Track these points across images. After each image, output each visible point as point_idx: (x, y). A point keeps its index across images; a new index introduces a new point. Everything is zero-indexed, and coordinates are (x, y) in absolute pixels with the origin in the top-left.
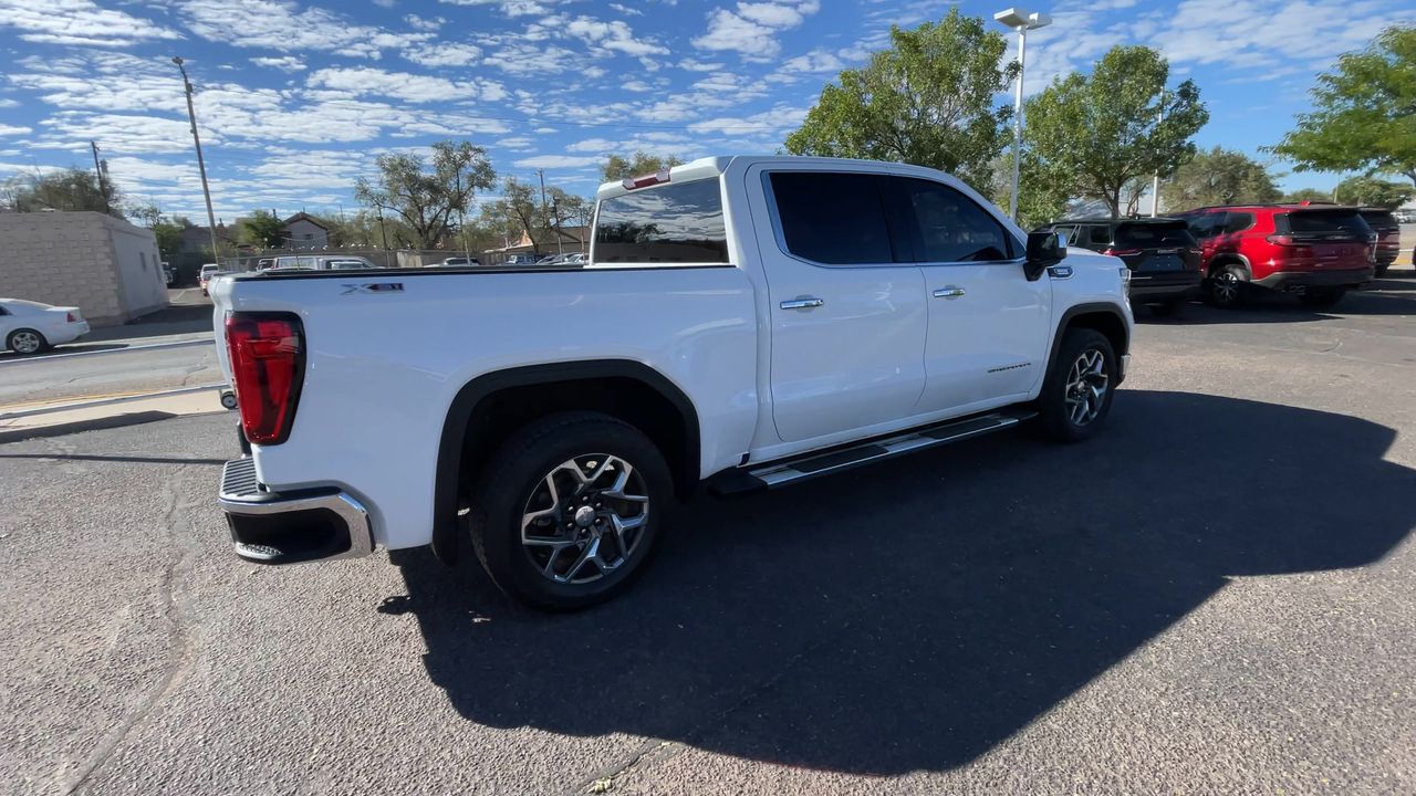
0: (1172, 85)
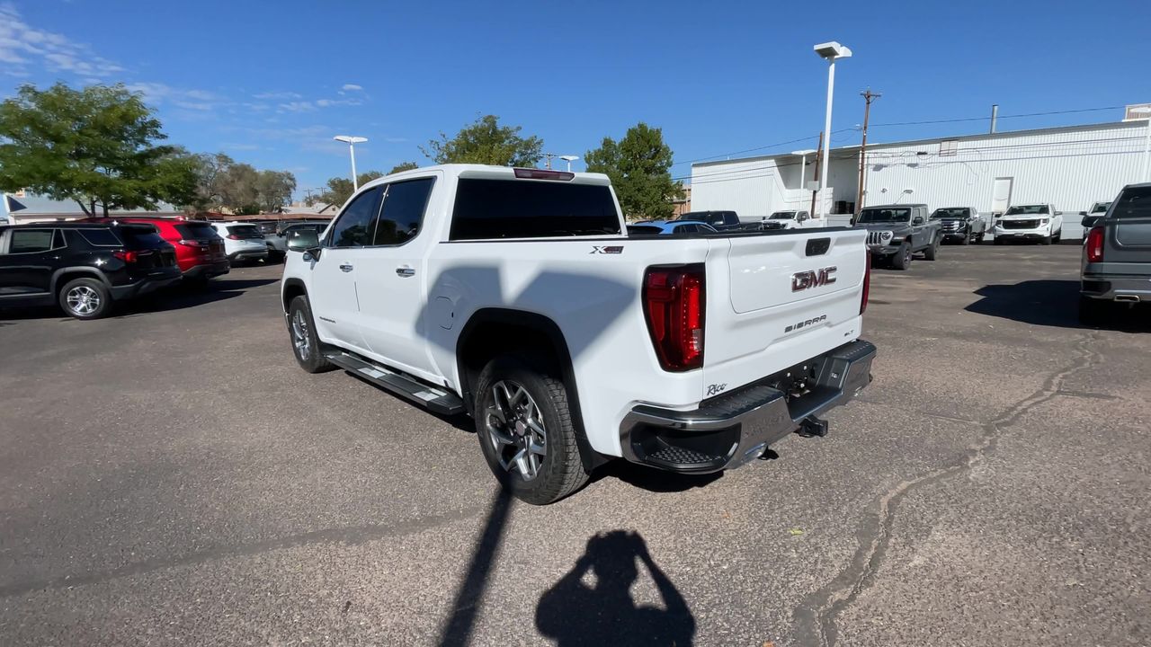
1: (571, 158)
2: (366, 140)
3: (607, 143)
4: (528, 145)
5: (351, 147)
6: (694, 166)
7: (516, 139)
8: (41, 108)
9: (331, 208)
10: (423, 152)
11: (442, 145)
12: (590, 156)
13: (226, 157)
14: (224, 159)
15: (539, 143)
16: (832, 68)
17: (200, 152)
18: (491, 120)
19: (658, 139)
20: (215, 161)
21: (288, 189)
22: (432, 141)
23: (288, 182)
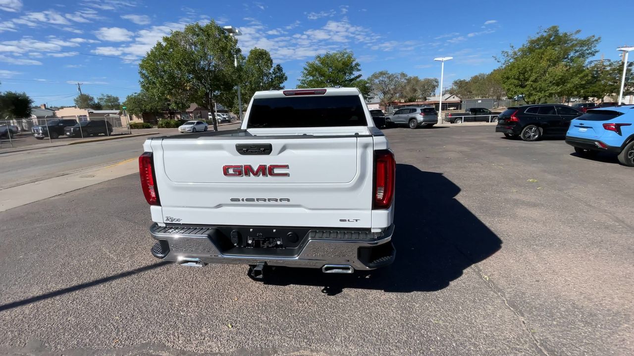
0: (274, 66)
2: (452, 58)
5: (443, 63)
7: (574, 40)
8: (321, 63)
9: (452, 97)
10: (496, 59)
11: (511, 52)
13: (404, 74)
14: (403, 75)
17: (394, 73)
18: (555, 30)
20: (399, 77)
21: (434, 87)
22: (503, 52)
23: (435, 84)
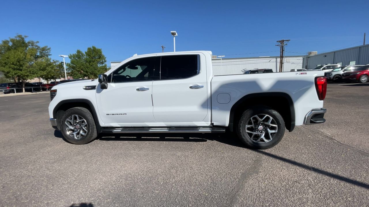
1: (65, 56)
3: (79, 52)
4: (43, 49)
6: (111, 63)
7: (37, 46)
12: (71, 56)
15: (49, 49)
16: (174, 38)
18: (21, 37)
19: (101, 52)
